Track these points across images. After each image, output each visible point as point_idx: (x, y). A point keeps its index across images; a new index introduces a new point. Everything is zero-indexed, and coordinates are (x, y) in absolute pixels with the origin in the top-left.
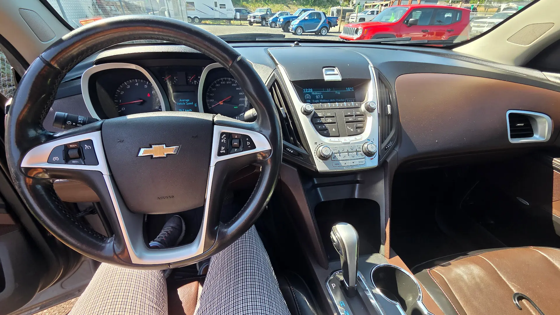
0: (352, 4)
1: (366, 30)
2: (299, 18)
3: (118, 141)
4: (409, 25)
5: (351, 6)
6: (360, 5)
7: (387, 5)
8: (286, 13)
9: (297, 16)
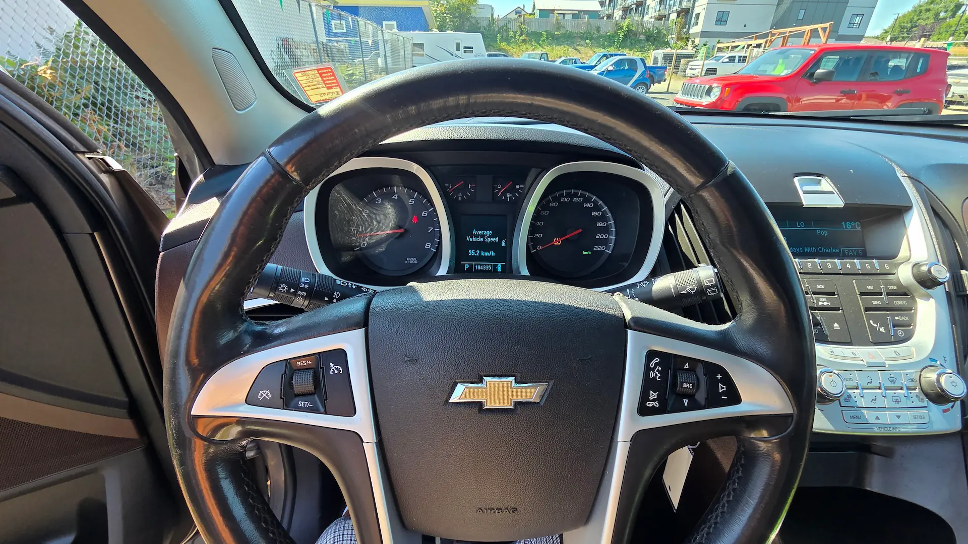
0: (693, 44)
1: (727, 89)
2: (596, 68)
3: (406, 359)
4: (815, 81)
5: (690, 47)
6: (707, 47)
7: (759, 46)
8: (574, 60)
9: (593, 64)
